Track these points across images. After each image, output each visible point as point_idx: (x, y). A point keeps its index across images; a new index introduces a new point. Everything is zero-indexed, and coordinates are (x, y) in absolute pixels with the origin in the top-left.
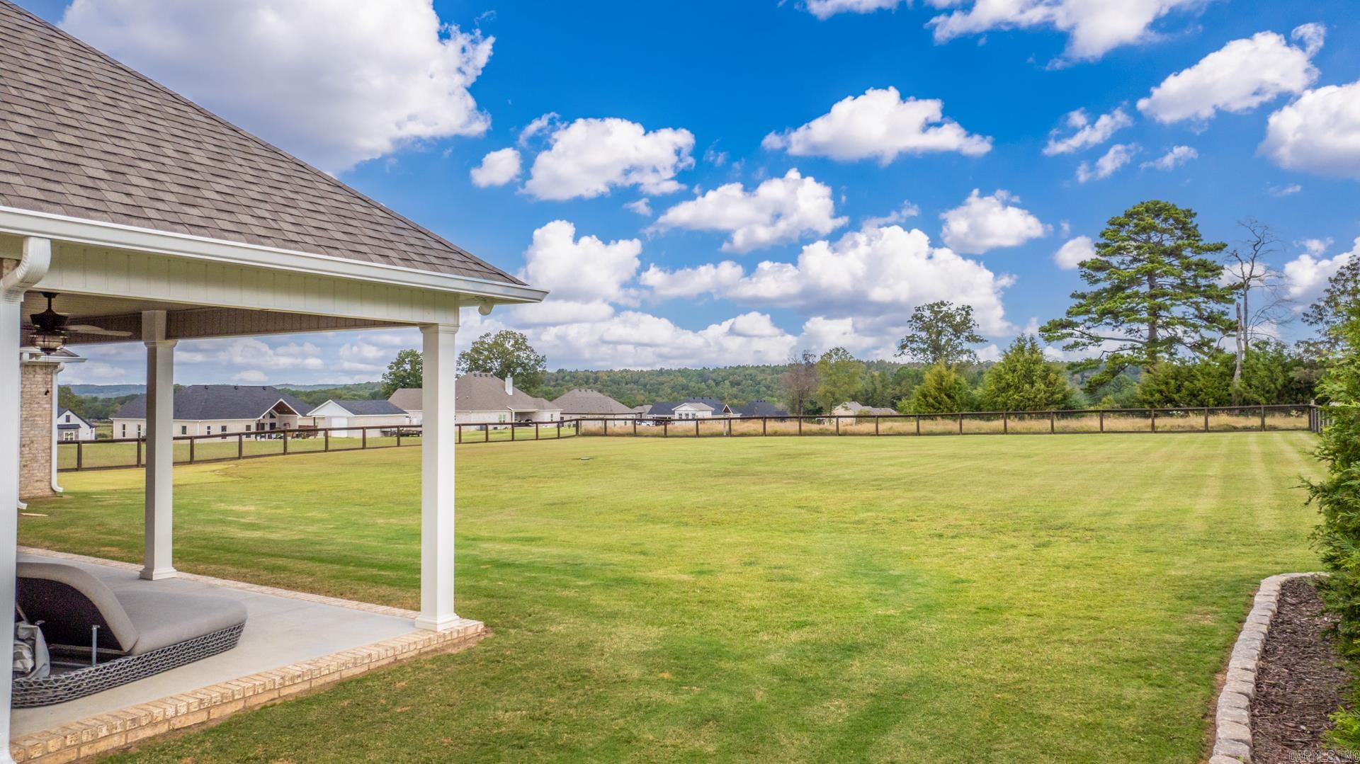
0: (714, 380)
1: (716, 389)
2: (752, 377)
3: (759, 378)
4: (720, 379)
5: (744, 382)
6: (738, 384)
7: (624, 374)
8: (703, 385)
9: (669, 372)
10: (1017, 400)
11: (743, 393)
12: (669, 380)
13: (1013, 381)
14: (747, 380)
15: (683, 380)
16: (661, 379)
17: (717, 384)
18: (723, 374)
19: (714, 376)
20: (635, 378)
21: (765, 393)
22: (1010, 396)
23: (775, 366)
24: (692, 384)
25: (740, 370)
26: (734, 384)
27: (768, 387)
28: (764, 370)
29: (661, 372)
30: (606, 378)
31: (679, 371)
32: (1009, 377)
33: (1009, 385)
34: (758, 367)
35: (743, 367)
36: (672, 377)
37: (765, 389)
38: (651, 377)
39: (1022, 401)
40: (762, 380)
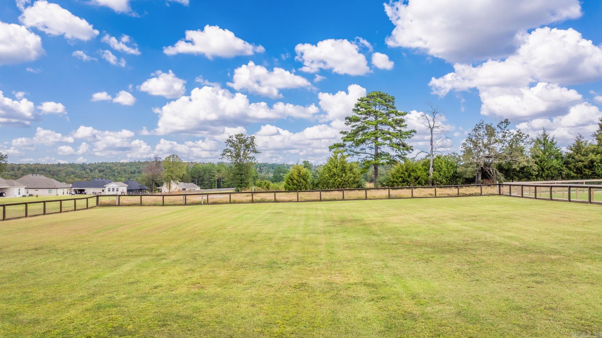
0: (90, 169)
1: (91, 174)
2: (110, 168)
3: (114, 169)
4: (93, 169)
5: (106, 170)
6: (103, 171)
7: (37, 166)
8: (83, 172)
9: (64, 165)
10: (339, 181)
11: (106, 175)
12: (64, 169)
13: (337, 172)
14: (108, 169)
15: (71, 169)
16: (59, 168)
17: (91, 171)
18: (95, 166)
19: (89, 167)
20: (44, 167)
21: (118, 176)
22: (336, 180)
23: (122, 163)
24: (77, 171)
25: (104, 164)
26: (100, 171)
27: (119, 173)
28: (116, 165)
29: (59, 165)
30: (25, 168)
31: (70, 164)
32: (335, 170)
33: (335, 174)
34: (113, 163)
35: (105, 163)
36: (65, 167)
37: (117, 174)
38: (53, 167)
39: (342, 182)
40: (115, 169)
